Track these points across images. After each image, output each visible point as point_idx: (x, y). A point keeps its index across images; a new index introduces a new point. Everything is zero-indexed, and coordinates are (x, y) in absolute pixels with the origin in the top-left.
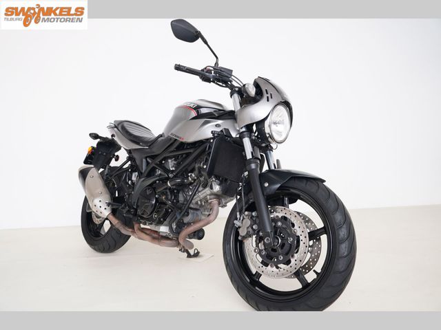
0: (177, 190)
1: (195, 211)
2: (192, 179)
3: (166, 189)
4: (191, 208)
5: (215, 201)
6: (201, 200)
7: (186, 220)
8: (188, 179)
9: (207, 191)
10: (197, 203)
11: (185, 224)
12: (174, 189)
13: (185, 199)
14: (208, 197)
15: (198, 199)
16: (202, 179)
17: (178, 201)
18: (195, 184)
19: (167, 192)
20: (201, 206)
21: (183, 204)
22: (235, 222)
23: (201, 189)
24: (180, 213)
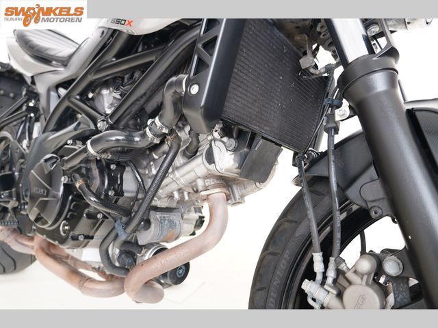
0: (118, 164)
1: (166, 215)
2: (155, 135)
3: (87, 161)
4: (156, 209)
5: (218, 193)
6: (180, 191)
7: (144, 238)
8: (144, 135)
9: (199, 166)
10: (171, 196)
11: (142, 247)
12: (109, 163)
13: (141, 187)
14: (200, 183)
15: (174, 187)
16: (184, 135)
17: (120, 193)
18: (165, 147)
19: (89, 170)
20: (181, 201)
21: (135, 199)
22: (307, 286)
23: (179, 160)
24: (127, 224)
